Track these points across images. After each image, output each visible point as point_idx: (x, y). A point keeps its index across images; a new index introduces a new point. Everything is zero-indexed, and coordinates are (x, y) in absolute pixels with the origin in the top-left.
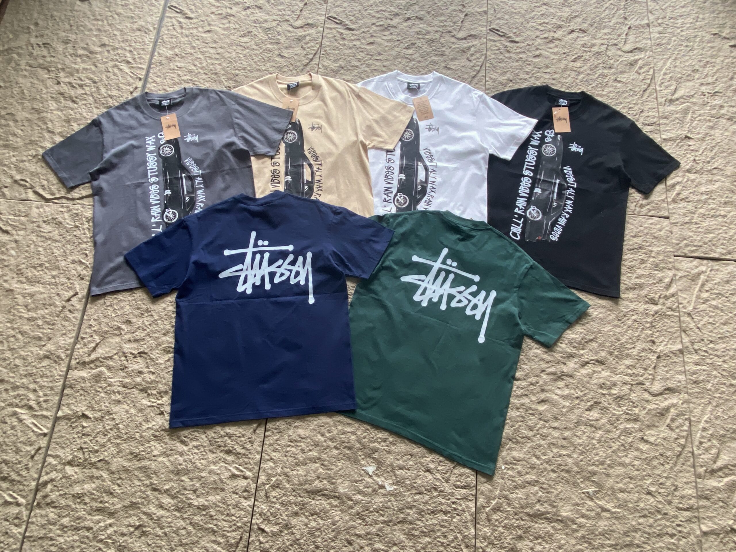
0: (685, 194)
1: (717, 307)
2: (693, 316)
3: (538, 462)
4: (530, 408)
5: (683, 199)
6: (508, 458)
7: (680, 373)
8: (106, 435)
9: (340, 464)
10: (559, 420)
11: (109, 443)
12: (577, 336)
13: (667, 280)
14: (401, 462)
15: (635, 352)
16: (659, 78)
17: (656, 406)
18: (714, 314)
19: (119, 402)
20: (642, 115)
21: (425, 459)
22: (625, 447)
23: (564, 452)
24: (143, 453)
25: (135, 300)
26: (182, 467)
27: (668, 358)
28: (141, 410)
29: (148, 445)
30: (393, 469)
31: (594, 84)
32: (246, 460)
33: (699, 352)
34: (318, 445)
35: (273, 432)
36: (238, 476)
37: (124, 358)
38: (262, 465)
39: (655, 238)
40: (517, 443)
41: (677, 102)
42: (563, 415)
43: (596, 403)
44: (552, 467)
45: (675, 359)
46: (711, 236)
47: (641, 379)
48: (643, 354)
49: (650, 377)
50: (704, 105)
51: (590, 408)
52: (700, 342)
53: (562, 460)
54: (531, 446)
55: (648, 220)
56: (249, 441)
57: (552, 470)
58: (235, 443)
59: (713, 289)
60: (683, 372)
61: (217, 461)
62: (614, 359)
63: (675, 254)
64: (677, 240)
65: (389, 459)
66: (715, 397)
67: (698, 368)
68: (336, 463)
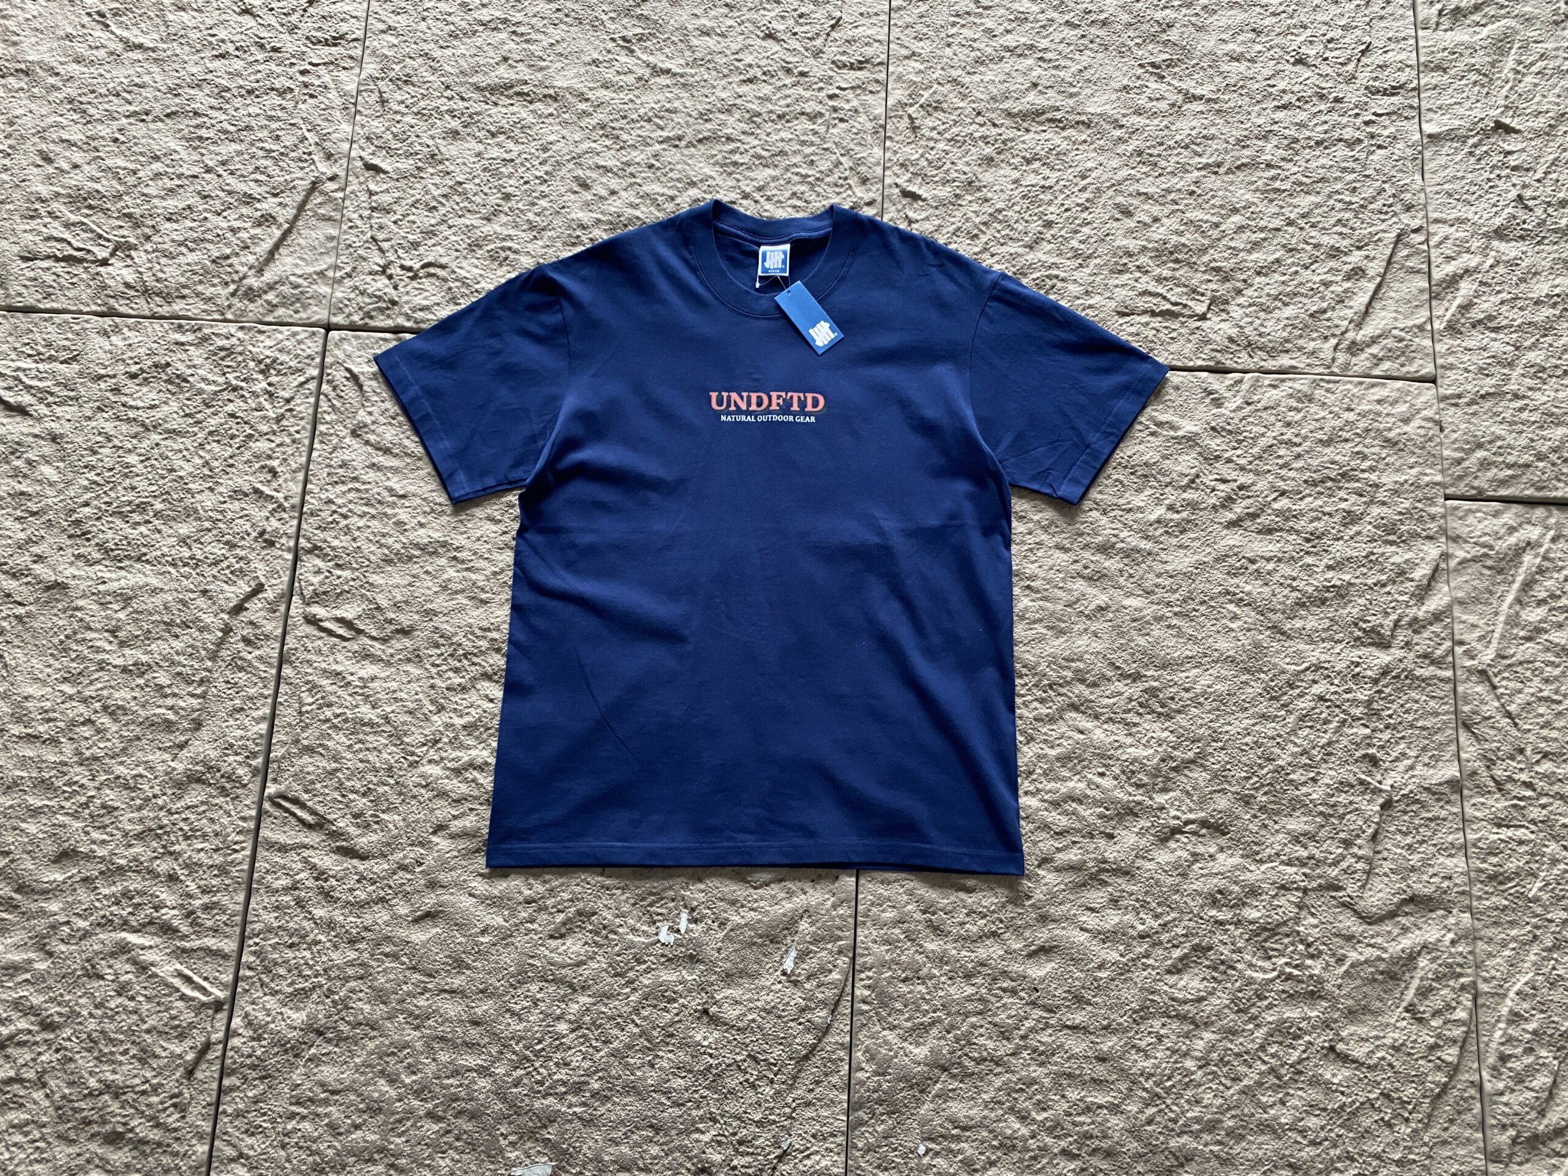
0: (1486, 305)
2: (1496, 680)
3: (1024, 1131)
4: (1004, 973)
5: (1480, 322)
6: (937, 1121)
7: (1450, 850)
9: (444, 1163)
10: (1089, 1003)
12: (1149, 752)
13: (1421, 573)
14: (625, 1149)
15: (1317, 794)
17: (1378, 953)
18: (1557, 672)
20: (1364, 60)
21: (696, 1136)
22: (1279, 1078)
23: (1101, 1099)
27: (1414, 808)
30: (601, 1170)
32: (166, 1160)
33: (1509, 786)
34: (380, 1110)
35: (245, 1079)
39: (1390, 443)
40: (966, 1075)
41: (1476, 17)
42: (1099, 988)
43: (1195, 948)
44: (1063, 1144)
45: (1436, 811)
46: (1561, 431)
47: (1334, 872)
48: (1342, 798)
49: (1360, 866)
50: (1556, 23)
51: (1180, 966)
52: (1513, 758)
53: (1093, 1123)
54: (1004, 1084)
55: (1373, 390)
56: (174, 1105)
57: (1064, 1152)
58: (132, 1111)
59: (1560, 597)
60: (1459, 849)
61: (81, 1168)
62: (1255, 816)
63: (1448, 491)
64: (1456, 450)
65: (591, 1142)
66: (1551, 921)
67: (1502, 837)
68: (433, 1160)
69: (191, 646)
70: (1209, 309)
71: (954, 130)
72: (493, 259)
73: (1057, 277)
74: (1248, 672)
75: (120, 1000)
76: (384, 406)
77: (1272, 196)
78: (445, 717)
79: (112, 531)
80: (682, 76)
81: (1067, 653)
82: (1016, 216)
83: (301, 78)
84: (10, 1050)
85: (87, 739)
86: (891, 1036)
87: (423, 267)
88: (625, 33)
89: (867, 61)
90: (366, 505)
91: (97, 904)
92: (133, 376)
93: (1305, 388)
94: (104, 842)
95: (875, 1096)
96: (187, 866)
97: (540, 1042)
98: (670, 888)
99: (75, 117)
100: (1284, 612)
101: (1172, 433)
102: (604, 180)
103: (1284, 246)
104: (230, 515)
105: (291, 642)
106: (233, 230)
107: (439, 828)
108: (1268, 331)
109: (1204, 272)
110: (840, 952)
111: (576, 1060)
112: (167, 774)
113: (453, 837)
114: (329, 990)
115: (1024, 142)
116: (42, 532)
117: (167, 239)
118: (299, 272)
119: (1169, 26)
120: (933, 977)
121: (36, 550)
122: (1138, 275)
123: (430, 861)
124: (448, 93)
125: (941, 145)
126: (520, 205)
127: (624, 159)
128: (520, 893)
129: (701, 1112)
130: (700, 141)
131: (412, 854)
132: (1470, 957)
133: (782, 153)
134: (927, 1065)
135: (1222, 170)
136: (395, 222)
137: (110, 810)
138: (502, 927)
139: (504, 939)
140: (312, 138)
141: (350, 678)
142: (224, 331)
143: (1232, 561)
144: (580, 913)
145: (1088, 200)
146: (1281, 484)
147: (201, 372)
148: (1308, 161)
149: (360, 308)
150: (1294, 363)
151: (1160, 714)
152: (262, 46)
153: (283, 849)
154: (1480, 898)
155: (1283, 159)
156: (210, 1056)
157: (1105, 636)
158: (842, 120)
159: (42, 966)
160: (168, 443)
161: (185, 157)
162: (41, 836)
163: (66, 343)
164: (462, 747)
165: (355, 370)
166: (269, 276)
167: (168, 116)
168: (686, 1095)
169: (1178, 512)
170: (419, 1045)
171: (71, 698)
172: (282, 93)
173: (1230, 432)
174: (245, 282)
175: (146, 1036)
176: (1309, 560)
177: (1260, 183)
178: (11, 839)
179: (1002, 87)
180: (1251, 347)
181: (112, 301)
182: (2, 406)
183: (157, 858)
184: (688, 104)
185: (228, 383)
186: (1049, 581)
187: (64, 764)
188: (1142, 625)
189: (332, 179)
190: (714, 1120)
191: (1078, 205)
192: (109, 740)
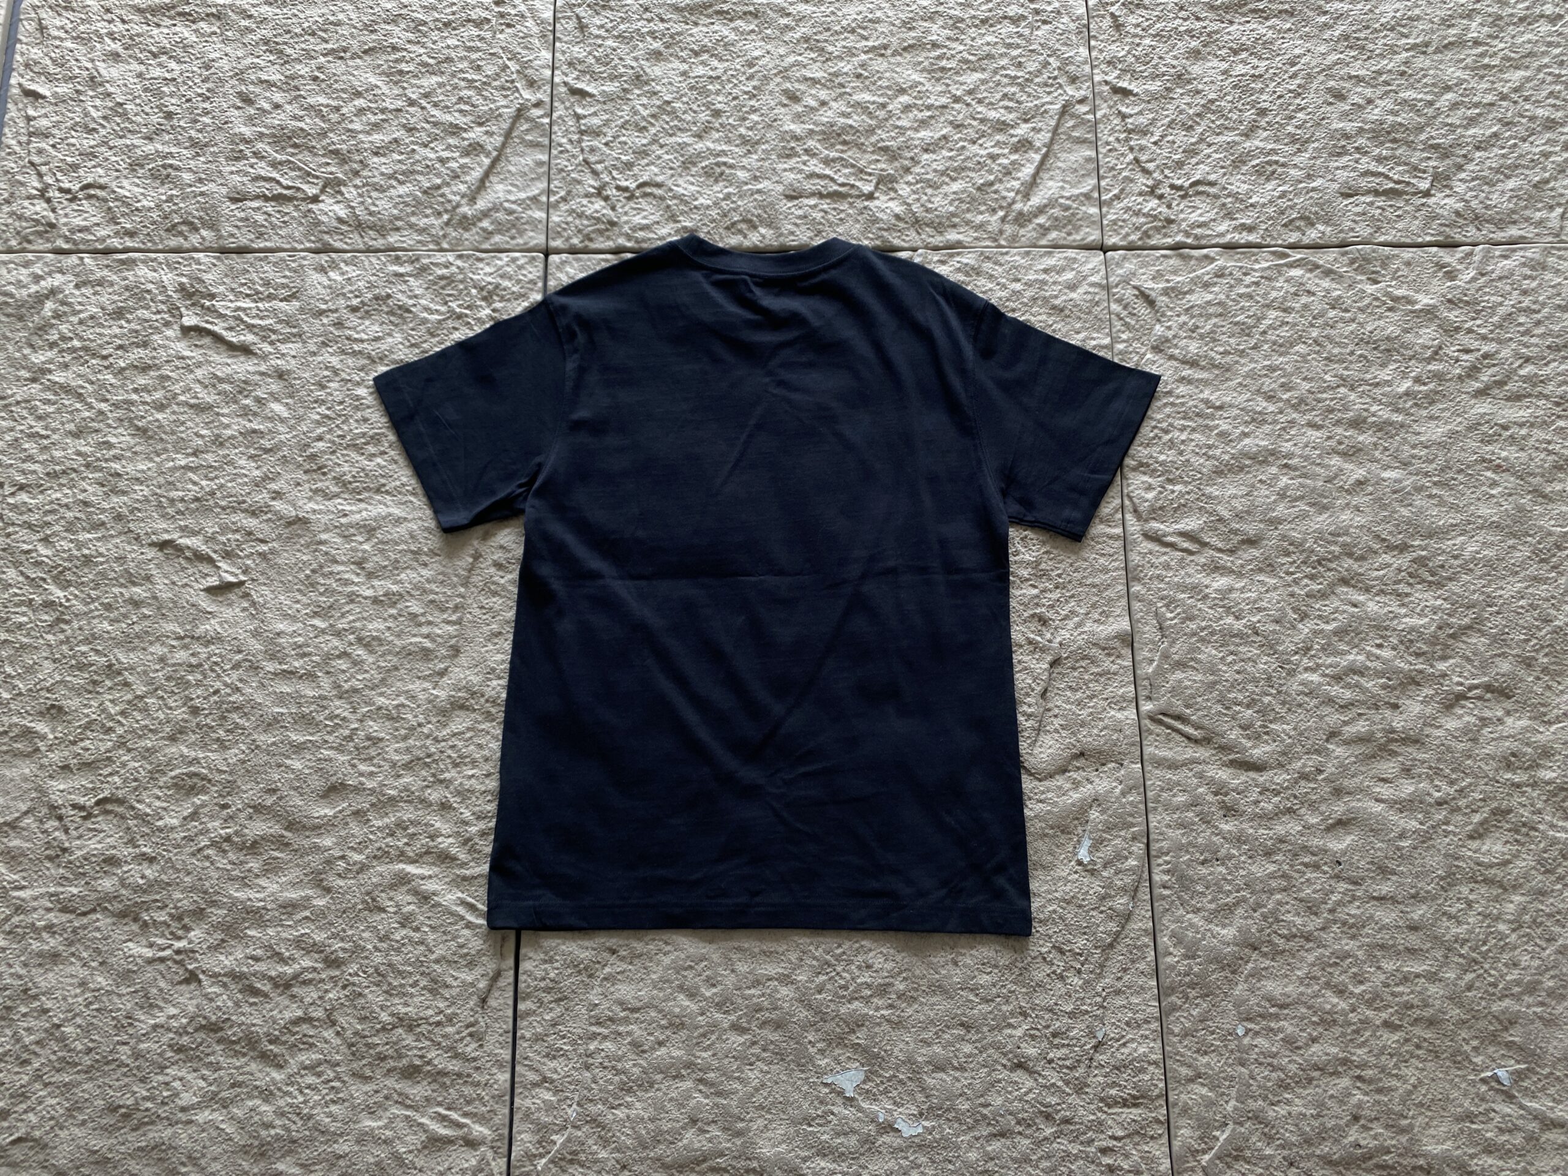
3: (1343, 1005)
4: (1305, 848)
6: (1253, 1001)
8: (26, 1062)
9: (753, 1075)
10: (1394, 873)
11: (37, 1086)
12: (1425, 620)
19: (55, 957)
21: (1009, 1031)
23: (1418, 968)
24: (149, 1105)
25: (67, 641)
26: (273, 1132)
28: (126, 976)
29: (160, 1078)
30: (916, 1072)
32: (467, 1090)
34: (682, 1025)
35: (541, 1002)
36: (449, 1141)
37: (56, 824)
38: (517, 1100)
40: (1276, 953)
42: (1404, 858)
43: (1494, 812)
44: (1384, 1015)
51: (1481, 831)
53: (1412, 992)
54: (1317, 958)
56: (471, 1035)
57: (1387, 1024)
58: (428, 1043)
61: (378, 1104)
62: (1538, 678)
65: (901, 1045)
68: (742, 1072)
69: (442, 573)
70: (1432, 185)
71: (1158, 25)
72: (708, 175)
73: (1276, 162)
74: (1515, 536)
75: (404, 932)
77: (1481, 72)
79: (348, 464)
81: (1333, 528)
82: (1229, 106)
83: (497, 9)
84: (295, 990)
85: (344, 671)
86: (1196, 919)
87: (639, 187)
91: (371, 837)
92: (354, 310)
93: (1537, 256)
94: (372, 774)
95: (1187, 979)
96: (458, 793)
97: (840, 946)
99: (272, 58)
100: (1543, 476)
101: (1409, 307)
102: (813, 92)
103: (1500, 120)
106: (442, 161)
108: (1493, 203)
109: (1423, 150)
110: (1134, 839)
111: (878, 962)
112: (430, 702)
115: (1229, 33)
116: (278, 469)
117: (376, 173)
118: (513, 198)
120: (1231, 857)
121: (273, 486)
122: (1357, 156)
124: (647, 15)
125: (1147, 41)
126: (731, 121)
127: (831, 70)
129: (1010, 1007)
130: (905, 49)
133: (989, 56)
134: (1237, 945)
135: (1430, 50)
136: (606, 144)
137: (375, 741)
140: (513, 66)
142: (442, 260)
143: (1485, 428)
145: (1299, 86)
146: (1524, 350)
147: (423, 302)
148: (1513, 37)
149: (580, 231)
150: (1521, 233)
151: (1430, 582)
155: (1489, 36)
156: (502, 983)
157: (1367, 510)
158: (1045, 22)
159: (321, 902)
161: (387, 92)
162: (307, 771)
163: (284, 281)
166: (481, 204)
167: (365, 52)
168: (994, 990)
169: (1425, 384)
171: (323, 631)
172: (479, 23)
173: (1467, 303)
174: (460, 210)
175: (436, 967)
176: (1561, 423)
177: (1469, 60)
178: (277, 777)
180: (1478, 220)
181: (326, 237)
182: (223, 348)
183: (427, 787)
184: (890, 14)
185: (453, 312)
186: (1306, 458)
187: (323, 698)
188: (1403, 496)
189: (538, 104)
190: (1025, 1015)
191: (1290, 91)
192: (366, 671)
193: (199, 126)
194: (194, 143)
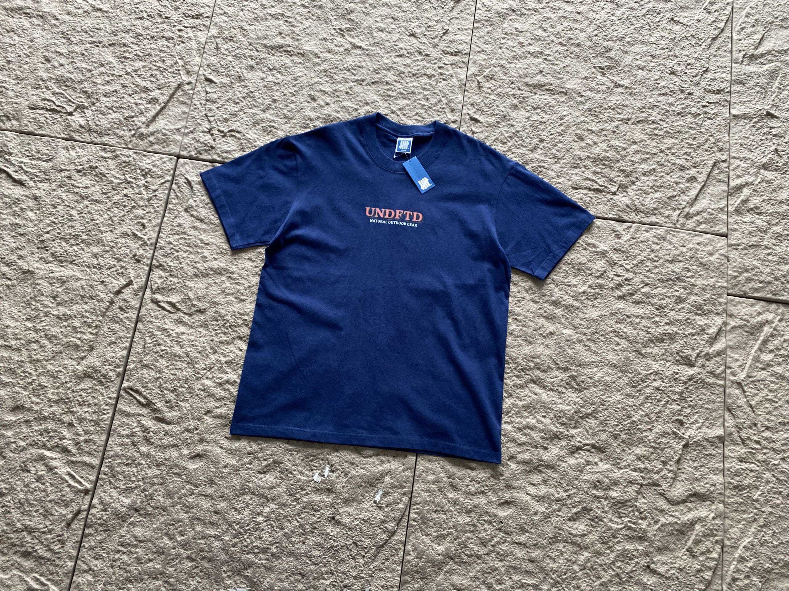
0: (755, 201)
1: (782, 377)
2: (745, 388)
4: (486, 513)
5: (751, 209)
7: (715, 471)
9: (193, 583)
10: (527, 532)
12: (569, 407)
13: (712, 330)
14: (286, 584)
15: (652, 436)
16: (739, 19)
17: (675, 520)
18: (776, 387)
20: (705, 75)
21: (323, 581)
22: (620, 579)
23: (530, 581)
27: (700, 448)
31: (639, 25)
32: (52, 568)
33: (748, 442)
34: (163, 553)
35: (96, 530)
38: (75, 578)
39: (703, 265)
40: (462, 563)
41: (762, 60)
42: (534, 525)
43: (584, 509)
45: (711, 451)
46: (787, 267)
47: (656, 477)
48: (664, 440)
49: (670, 475)
51: (575, 517)
52: (751, 428)
54: (481, 569)
55: (696, 238)
56: (59, 540)
58: (37, 541)
59: (781, 349)
60: (720, 471)
61: (7, 567)
62: (619, 445)
63: (729, 292)
64: (734, 271)
65: (268, 579)
66: (763, 512)
67: (743, 467)
68: (188, 581)
69: (93, 309)
70: (618, 190)
71: (499, 90)
72: (264, 131)
73: (543, 167)
74: (622, 372)
75: (37, 484)
76: (202, 198)
77: (653, 137)
78: (216, 356)
79: (59, 247)
80: (367, 50)
81: (532, 354)
82: (526, 135)
83: (178, 33)
85: (35, 350)
86: (426, 539)
87: (229, 131)
88: (341, 26)
89: (459, 52)
90: (188, 246)
91: (31, 434)
92: (79, 171)
93: (662, 234)
94: (38, 403)
95: (415, 569)
96: (78, 419)
97: (248, 525)
98: (322, 453)
99: (64, 41)
100: (642, 344)
101: (594, 249)
102: (323, 98)
103: (658, 163)
104: (119, 245)
105: (143, 312)
106: (137, 104)
107: (208, 412)
108: (646, 203)
109: (617, 171)
110: (404, 494)
111: (265, 536)
112: (74, 372)
113: (215, 417)
114: (144, 489)
115: (533, 99)
116: (24, 245)
117: (103, 105)
118: (167, 128)
119: (610, 49)
120: (449, 511)
121: (20, 253)
122: (584, 169)
123: (202, 428)
124: (251, 47)
125: (492, 97)
126: (280, 106)
127: (335, 88)
128: (246, 449)
129: (326, 569)
130: (373, 83)
131: (192, 424)
132: (721, 526)
133: (413, 93)
134: (443, 555)
135: (630, 122)
136: (217, 108)
137: (43, 387)
138: (235, 465)
139: (235, 471)
140: (181, 63)
141: (171, 332)
142: (127, 153)
143: (619, 316)
144: (275, 462)
145: (562, 131)
146: (646, 280)
147: (113, 172)
148: (673, 122)
149: (196, 149)
150: (657, 220)
151: (576, 389)
152: (161, 16)
153: (128, 415)
154: (729, 497)
155: (661, 120)
156: (80, 517)
157: (552, 347)
158: (444, 80)
160: (93, 206)
161: (117, 66)
162: (6, 397)
163: (47, 152)
164: (224, 372)
165: (190, 179)
166: (152, 128)
167: (110, 45)
168: (319, 560)
169: (594, 289)
170: (186, 521)
171: (29, 329)
172: (168, 39)
173: (623, 252)
174: (140, 130)
175: (49, 504)
176: (657, 319)
177: (648, 130)
179: (525, 71)
180: (637, 211)
181: (72, 133)
182: (11, 180)
183: (64, 414)
184: (369, 64)
185: (126, 179)
186: (526, 317)
187: (22, 362)
188: (570, 343)
189: (188, 84)
190: (333, 574)
191: (557, 132)
192: (46, 352)
193: (21, 69)
194: (18, 78)
